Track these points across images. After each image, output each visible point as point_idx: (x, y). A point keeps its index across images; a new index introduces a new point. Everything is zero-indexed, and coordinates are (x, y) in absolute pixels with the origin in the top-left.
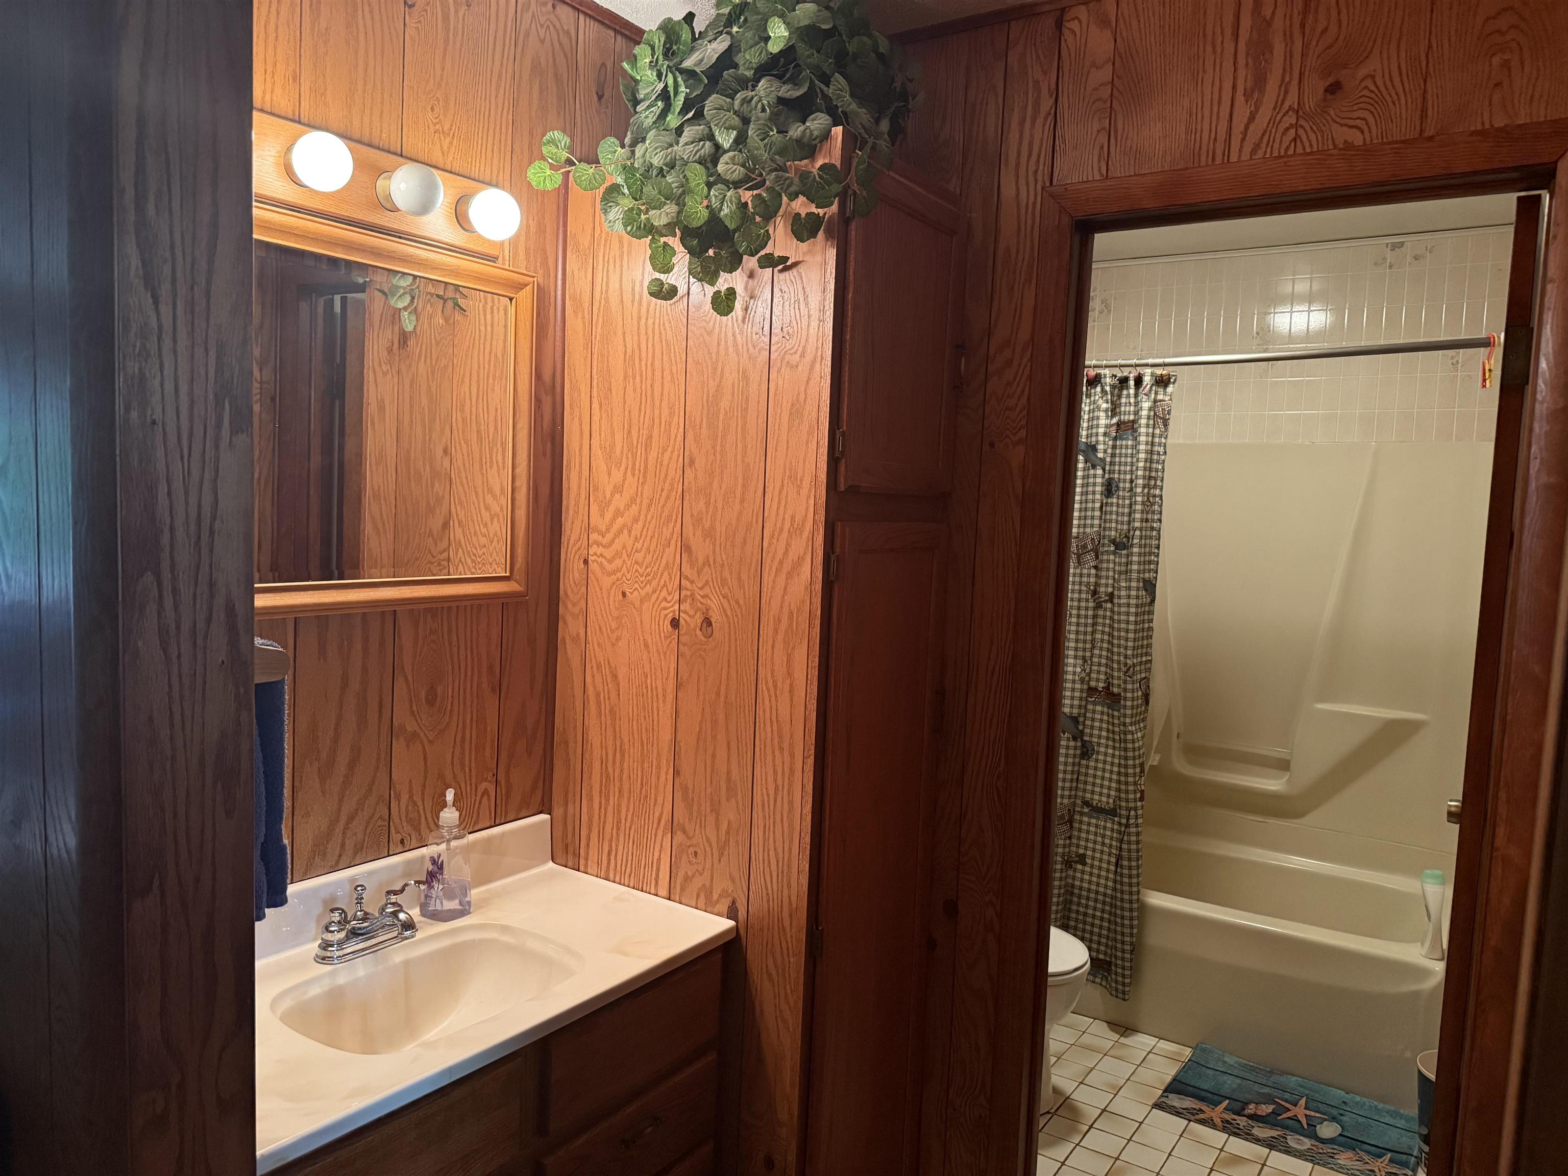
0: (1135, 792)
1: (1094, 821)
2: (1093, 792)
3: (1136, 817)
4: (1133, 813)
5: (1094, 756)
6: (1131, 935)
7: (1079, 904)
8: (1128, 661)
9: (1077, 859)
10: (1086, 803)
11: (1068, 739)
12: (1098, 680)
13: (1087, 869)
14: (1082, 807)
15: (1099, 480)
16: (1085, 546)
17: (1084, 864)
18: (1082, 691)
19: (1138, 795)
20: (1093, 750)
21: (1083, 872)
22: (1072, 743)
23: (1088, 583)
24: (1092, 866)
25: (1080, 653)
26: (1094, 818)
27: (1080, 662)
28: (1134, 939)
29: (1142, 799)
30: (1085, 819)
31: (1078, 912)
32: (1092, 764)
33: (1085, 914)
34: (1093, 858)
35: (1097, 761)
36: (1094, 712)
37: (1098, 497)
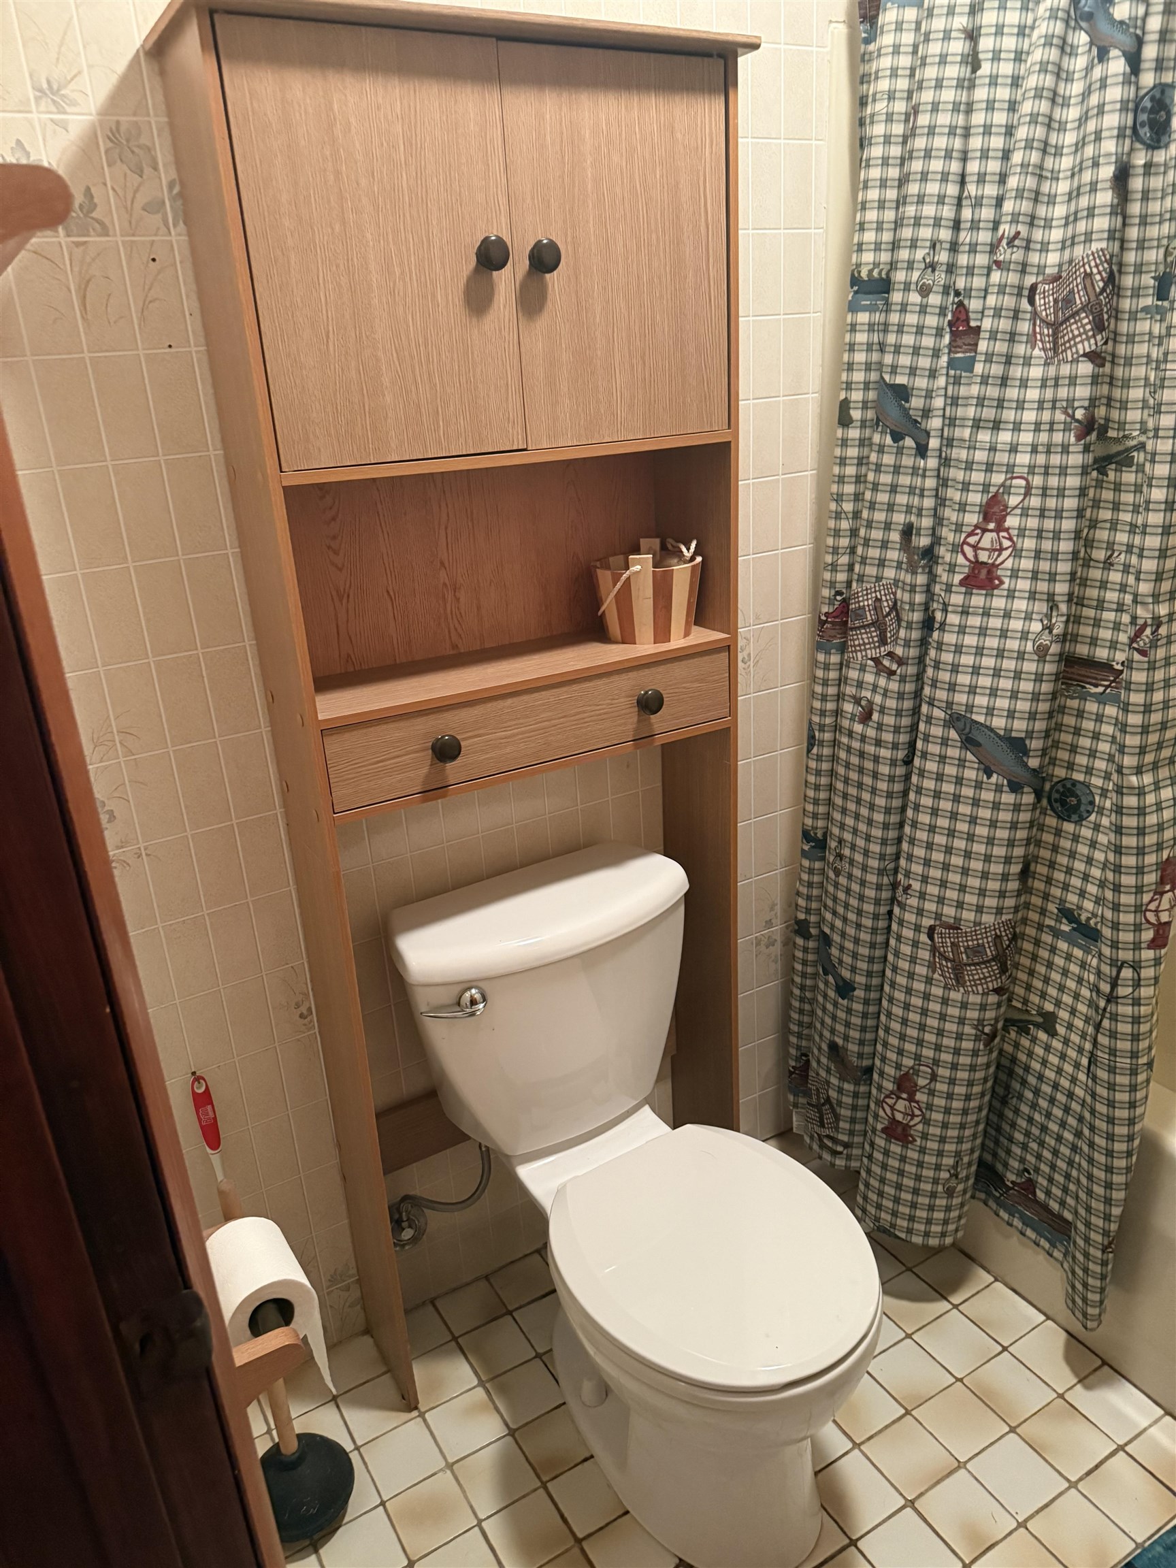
0: (1137, 928)
1: (1078, 953)
2: (1082, 894)
3: (1137, 984)
4: (1127, 973)
5: (1093, 817)
6: (1107, 1217)
7: (1034, 1106)
8: (1140, 611)
9: (1040, 1020)
10: (1067, 914)
11: (998, 789)
12: (1113, 645)
13: (1057, 1044)
14: (1058, 920)
15: (1115, 93)
16: (1068, 301)
17: (1053, 1033)
18: (1039, 678)
19: (1148, 935)
20: (1092, 803)
21: (1048, 1048)
22: (1008, 798)
23: (1070, 401)
24: (1066, 1042)
25: (1043, 586)
27: (1041, 607)
28: (1114, 1227)
29: (1159, 942)
30: (1063, 945)
31: (1030, 1120)
32: (1086, 833)
33: (1044, 1129)
34: (1070, 1027)
35: (1097, 828)
36: (1099, 718)
37: (1109, 146)
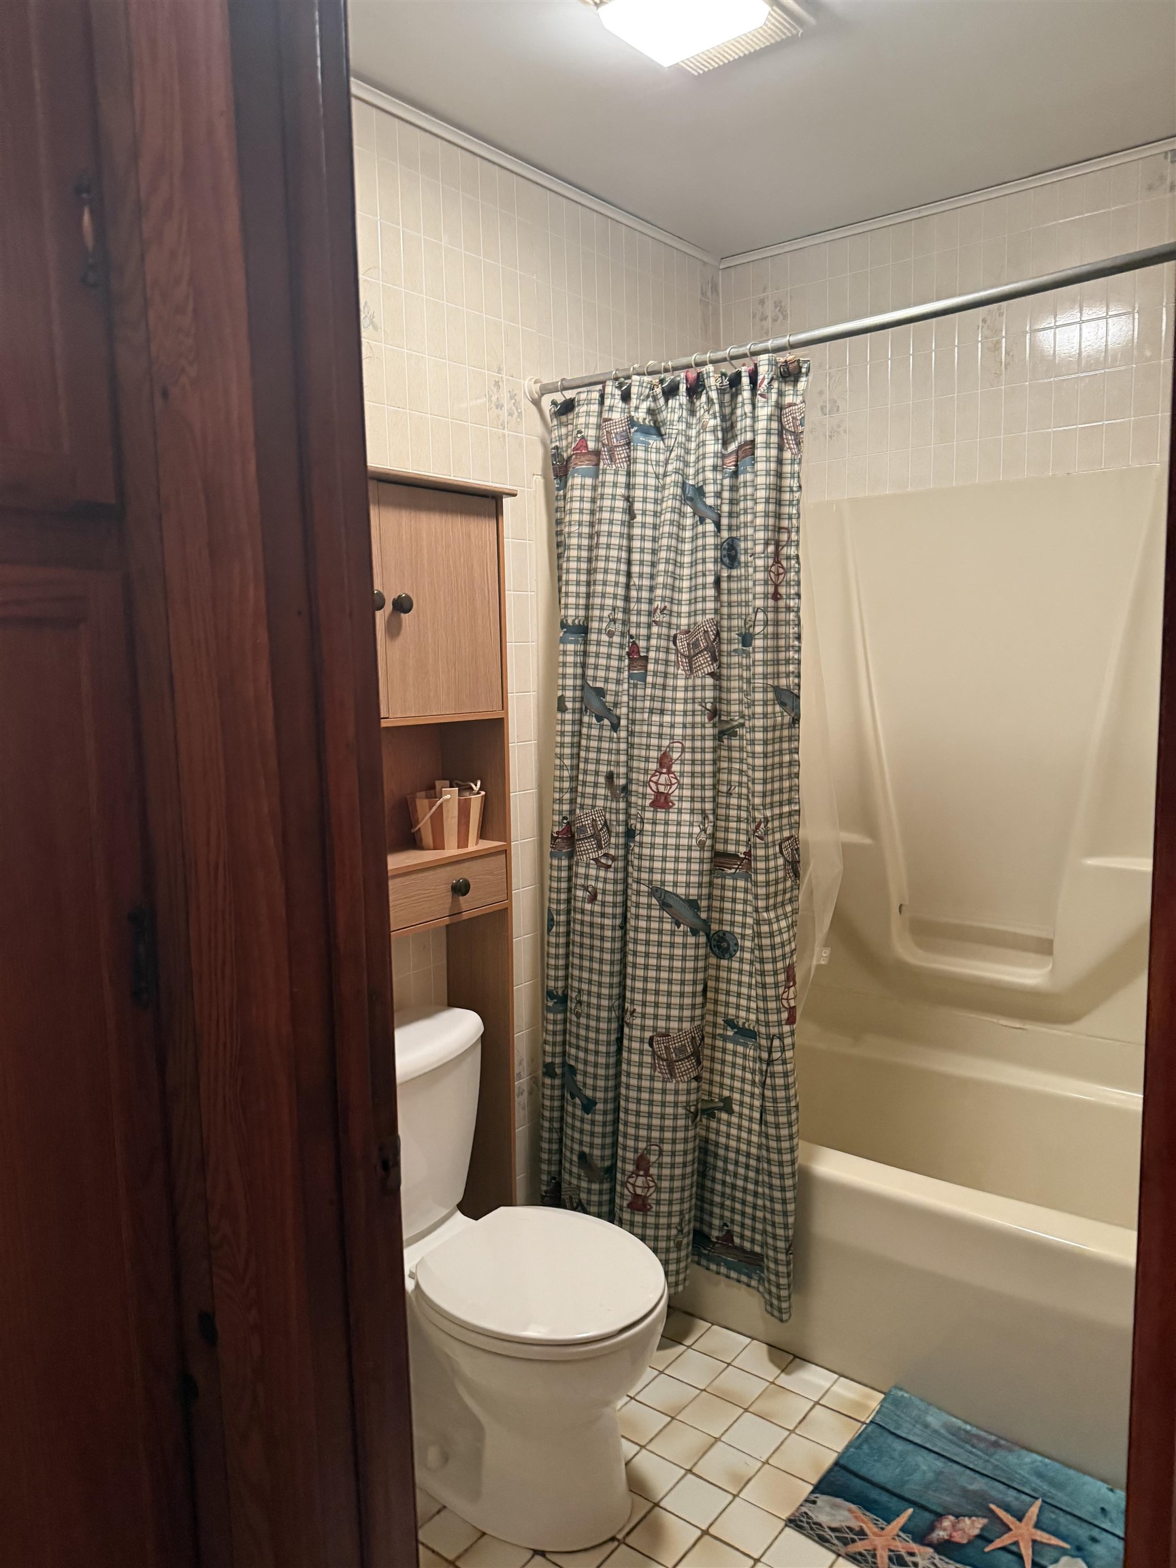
0: (779, 1011)
1: (740, 1049)
2: (738, 1007)
3: (783, 1050)
4: (776, 1043)
5: (738, 954)
6: (786, 1226)
7: (725, 1171)
8: (757, 814)
9: (721, 1104)
10: (730, 1023)
11: (685, 935)
12: (738, 843)
13: (735, 1120)
14: (725, 1029)
15: (710, 540)
16: (696, 644)
17: (730, 1112)
18: (701, 861)
19: (785, 1015)
20: (737, 944)
21: (729, 1124)
22: (691, 940)
23: (703, 699)
24: (741, 1116)
25: (698, 805)
26: (741, 1044)
27: (698, 818)
28: (791, 1232)
29: (791, 1020)
30: (730, 1046)
31: (724, 1183)
32: (735, 965)
33: (734, 1187)
34: (742, 1104)
35: (741, 960)
36: (735, 889)
37: (710, 566)
